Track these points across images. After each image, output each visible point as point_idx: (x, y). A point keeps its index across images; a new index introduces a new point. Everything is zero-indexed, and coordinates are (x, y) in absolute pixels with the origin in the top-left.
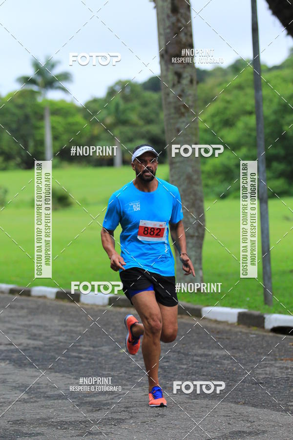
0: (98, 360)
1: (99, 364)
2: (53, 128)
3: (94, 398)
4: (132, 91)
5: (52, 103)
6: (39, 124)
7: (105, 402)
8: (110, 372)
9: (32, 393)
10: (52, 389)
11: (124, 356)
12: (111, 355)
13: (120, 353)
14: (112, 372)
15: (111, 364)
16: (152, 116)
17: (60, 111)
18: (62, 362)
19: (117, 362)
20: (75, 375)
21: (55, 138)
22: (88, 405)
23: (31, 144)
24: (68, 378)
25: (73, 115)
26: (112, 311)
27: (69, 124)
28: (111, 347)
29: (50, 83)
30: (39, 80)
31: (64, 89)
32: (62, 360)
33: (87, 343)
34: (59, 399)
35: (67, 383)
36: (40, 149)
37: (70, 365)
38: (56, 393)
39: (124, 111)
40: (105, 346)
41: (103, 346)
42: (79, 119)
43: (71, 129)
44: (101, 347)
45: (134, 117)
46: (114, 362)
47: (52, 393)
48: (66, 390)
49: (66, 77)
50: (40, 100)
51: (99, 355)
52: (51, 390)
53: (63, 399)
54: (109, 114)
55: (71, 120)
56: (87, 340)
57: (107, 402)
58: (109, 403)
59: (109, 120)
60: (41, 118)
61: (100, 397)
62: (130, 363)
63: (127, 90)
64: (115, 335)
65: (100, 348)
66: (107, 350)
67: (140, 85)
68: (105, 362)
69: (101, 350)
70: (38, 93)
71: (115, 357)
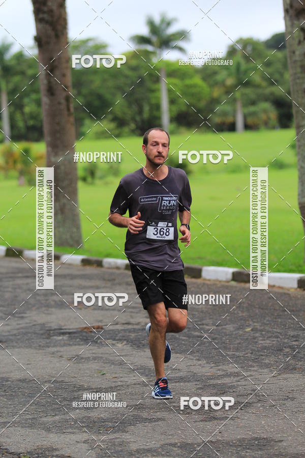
0: (221, 339)
1: (223, 344)
2: (170, 91)
3: (218, 381)
4: (254, 49)
5: (168, 64)
6: (155, 87)
7: (231, 384)
8: (234, 353)
9: (151, 376)
10: (174, 371)
11: (249, 336)
12: (236, 334)
13: (245, 332)
14: (238, 352)
15: (235, 344)
16: (277, 76)
17: (176, 72)
18: (183, 342)
19: (242, 342)
20: (198, 356)
21: (172, 102)
22: (212, 388)
23: (146, 109)
24: (190, 359)
25: (191, 77)
26: (236, 287)
27: (188, 86)
28: (234, 325)
29: (166, 43)
30: (154, 39)
31: (181, 49)
32: (183, 340)
33: (211, 322)
34: (181, 382)
35: (189, 364)
36: (155, 113)
37: (191, 345)
38: (177, 375)
39: (246, 72)
40: (229, 324)
41: (227, 324)
42: (197, 80)
43: (188, 91)
44: (225, 325)
45: (256, 78)
46: (239, 342)
47: (173, 376)
48: (188, 372)
49: (182, 35)
50: (155, 60)
51: (223, 334)
52: (172, 372)
53: (185, 382)
54: (229, 75)
55: (188, 82)
56: (210, 319)
57: (232, 384)
58: (234, 386)
59: (230, 82)
60: (157, 80)
61: (225, 378)
62: (256, 342)
63: (249, 49)
64: (239, 312)
65: (224, 327)
66: (232, 329)
67: (263, 42)
68: (229, 342)
69: (225, 329)
70: (154, 53)
71: (240, 336)
